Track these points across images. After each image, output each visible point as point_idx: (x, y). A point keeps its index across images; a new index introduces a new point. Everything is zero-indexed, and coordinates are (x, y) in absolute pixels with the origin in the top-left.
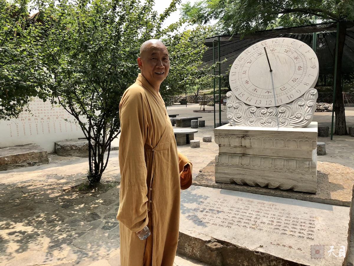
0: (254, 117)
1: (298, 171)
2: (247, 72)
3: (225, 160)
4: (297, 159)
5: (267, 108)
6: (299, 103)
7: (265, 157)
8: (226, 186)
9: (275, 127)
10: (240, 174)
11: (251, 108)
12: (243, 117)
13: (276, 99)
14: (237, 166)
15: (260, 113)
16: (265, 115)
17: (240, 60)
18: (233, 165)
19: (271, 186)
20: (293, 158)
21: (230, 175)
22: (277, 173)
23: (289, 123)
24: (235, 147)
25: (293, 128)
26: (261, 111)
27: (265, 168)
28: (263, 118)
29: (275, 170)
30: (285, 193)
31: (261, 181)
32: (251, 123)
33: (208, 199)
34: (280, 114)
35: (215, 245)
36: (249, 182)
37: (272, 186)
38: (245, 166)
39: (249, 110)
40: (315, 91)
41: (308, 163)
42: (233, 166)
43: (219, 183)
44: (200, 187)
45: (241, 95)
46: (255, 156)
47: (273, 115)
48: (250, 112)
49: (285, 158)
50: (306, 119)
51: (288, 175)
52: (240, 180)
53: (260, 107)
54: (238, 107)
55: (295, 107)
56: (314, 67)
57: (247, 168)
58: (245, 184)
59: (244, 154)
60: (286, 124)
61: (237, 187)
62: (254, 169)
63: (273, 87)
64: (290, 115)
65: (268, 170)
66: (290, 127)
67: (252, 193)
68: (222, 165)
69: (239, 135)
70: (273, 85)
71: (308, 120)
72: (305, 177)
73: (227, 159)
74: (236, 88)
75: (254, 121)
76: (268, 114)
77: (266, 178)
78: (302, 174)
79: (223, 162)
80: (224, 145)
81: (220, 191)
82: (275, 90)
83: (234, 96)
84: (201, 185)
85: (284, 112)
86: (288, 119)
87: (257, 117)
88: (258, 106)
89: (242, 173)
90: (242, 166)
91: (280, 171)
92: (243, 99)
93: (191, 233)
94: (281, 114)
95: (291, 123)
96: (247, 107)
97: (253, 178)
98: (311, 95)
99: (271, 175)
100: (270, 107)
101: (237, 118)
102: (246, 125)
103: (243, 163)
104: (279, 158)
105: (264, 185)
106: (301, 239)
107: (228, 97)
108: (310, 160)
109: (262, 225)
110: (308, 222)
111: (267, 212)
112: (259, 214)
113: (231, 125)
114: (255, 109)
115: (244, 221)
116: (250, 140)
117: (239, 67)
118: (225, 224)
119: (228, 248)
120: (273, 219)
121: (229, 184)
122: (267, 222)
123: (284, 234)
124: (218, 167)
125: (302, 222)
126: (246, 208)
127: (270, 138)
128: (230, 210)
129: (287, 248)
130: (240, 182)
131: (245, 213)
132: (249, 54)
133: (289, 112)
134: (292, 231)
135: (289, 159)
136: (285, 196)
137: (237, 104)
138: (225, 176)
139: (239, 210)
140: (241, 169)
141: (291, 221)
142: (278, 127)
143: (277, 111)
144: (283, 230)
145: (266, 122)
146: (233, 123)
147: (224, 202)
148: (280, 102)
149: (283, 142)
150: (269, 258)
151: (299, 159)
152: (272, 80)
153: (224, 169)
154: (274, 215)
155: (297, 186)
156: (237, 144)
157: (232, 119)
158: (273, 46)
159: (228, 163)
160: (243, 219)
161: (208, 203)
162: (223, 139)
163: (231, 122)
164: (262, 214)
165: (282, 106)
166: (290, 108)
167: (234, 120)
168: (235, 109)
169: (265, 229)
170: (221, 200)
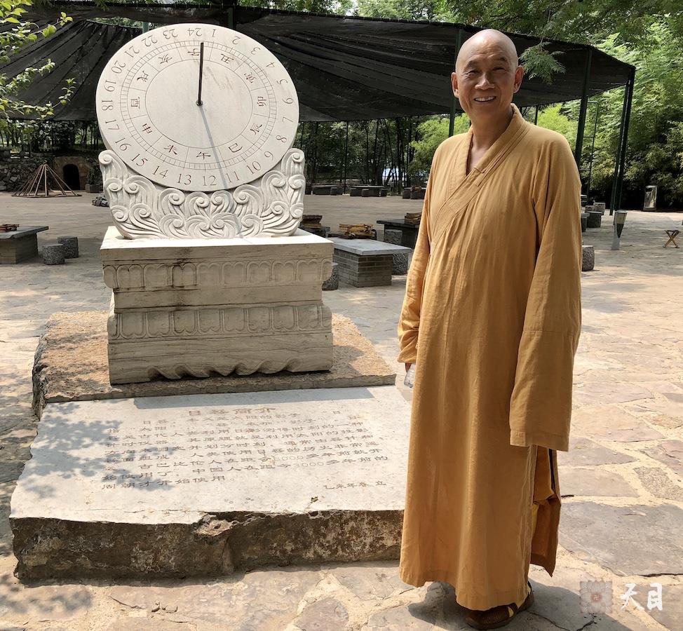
0: (182, 215)
1: (298, 328)
2: (142, 104)
3: (134, 325)
4: (293, 304)
5: (207, 193)
6: (275, 181)
7: (229, 308)
8: (145, 389)
9: (234, 237)
10: (171, 355)
11: (171, 194)
12: (155, 215)
13: (224, 173)
14: (166, 337)
15: (195, 206)
16: (206, 209)
17: (118, 70)
18: (155, 334)
19: (245, 371)
20: (286, 304)
21: (148, 361)
22: (258, 339)
23: (261, 228)
24: (158, 291)
25: (272, 237)
26: (194, 201)
27: (230, 332)
28: (201, 216)
29: (250, 335)
30: (276, 381)
31: (223, 363)
32: (179, 231)
33: (121, 426)
34: (239, 207)
35: (216, 528)
36: (196, 371)
37: (247, 369)
38: (185, 333)
39: (167, 200)
40: (300, 155)
41: (315, 309)
42: (154, 337)
43: (122, 384)
44: (76, 403)
45: (138, 160)
46: (205, 308)
48: (169, 204)
49: (269, 305)
50: (295, 216)
51: (278, 340)
52: (175, 368)
53: (191, 192)
54: (138, 192)
55: (268, 189)
56: (289, 101)
57: (189, 337)
58: (186, 376)
59: (179, 305)
60: (256, 230)
61: (172, 385)
62: (207, 336)
63: (212, 143)
64: (260, 210)
65: (237, 335)
66: (266, 236)
67: (208, 393)
68: (128, 338)
69: (164, 262)
70: (210, 138)
71: (298, 219)
72: (312, 339)
73: (140, 324)
74: (122, 142)
75: (183, 225)
76: (213, 207)
77: (231, 353)
78: (307, 335)
79: (127, 331)
80: (128, 289)
81: (135, 404)
82: (218, 152)
83: (119, 163)
84: (78, 399)
85: (247, 203)
86: (258, 217)
87: (188, 214)
88: (187, 189)
89: (178, 351)
90: (178, 334)
91: (263, 334)
92: (146, 170)
93: (144, 517)
94: (241, 206)
95: (265, 227)
96: (161, 191)
97: (204, 358)
98: (295, 162)
99: (245, 346)
100: (213, 192)
101: (142, 218)
102: (166, 235)
103: (180, 326)
104: (259, 305)
105: (229, 372)
106: (368, 463)
107: (106, 166)
108: (318, 302)
109: (279, 456)
110: (353, 429)
111: (269, 426)
112: (255, 434)
113: (126, 238)
114: (181, 196)
115: (238, 457)
116: (194, 271)
117: (117, 88)
118: (208, 474)
119: (244, 525)
120: (289, 439)
121: (147, 384)
122: (285, 447)
123: (334, 462)
124: (117, 346)
125: (344, 432)
126: (222, 428)
127: (238, 263)
128: (192, 440)
129: (359, 489)
130: (174, 372)
131: (227, 438)
132: (137, 57)
133: (258, 201)
134: (341, 453)
135: (277, 306)
136: (279, 385)
137: (134, 184)
138: (135, 365)
139: (212, 436)
140: (174, 342)
141: (324, 434)
142: (241, 237)
143: (232, 201)
144: (325, 454)
145: (212, 227)
146: (133, 232)
147: (163, 425)
148: (233, 179)
149: (266, 270)
150: (341, 518)
151: (298, 304)
152: (207, 126)
153: (134, 350)
154: (285, 429)
155: (297, 362)
156: (163, 284)
157: (128, 221)
158: (192, 43)
159: (142, 332)
160: (232, 453)
161: (127, 437)
162: (126, 273)
163: (126, 228)
164: (262, 433)
165: (241, 190)
166: (258, 192)
167: (133, 224)
168: (130, 197)
169: (292, 462)
170: (153, 424)
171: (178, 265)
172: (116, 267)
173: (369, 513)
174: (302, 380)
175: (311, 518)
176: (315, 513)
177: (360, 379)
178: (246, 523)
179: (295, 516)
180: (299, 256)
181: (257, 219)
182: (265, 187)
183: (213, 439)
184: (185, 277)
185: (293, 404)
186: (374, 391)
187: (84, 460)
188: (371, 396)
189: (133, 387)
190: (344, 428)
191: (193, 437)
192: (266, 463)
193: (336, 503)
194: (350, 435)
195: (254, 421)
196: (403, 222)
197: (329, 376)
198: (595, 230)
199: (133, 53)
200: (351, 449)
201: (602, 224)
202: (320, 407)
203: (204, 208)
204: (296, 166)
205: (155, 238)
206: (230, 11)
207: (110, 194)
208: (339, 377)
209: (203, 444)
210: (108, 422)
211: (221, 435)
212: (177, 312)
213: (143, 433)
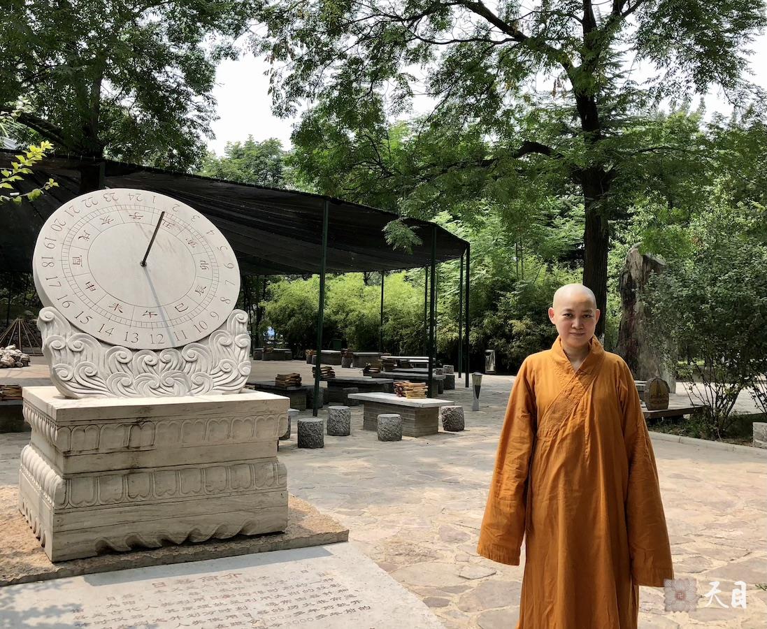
0: (130, 373)
1: (255, 487)
2: (84, 262)
3: (85, 491)
4: (250, 462)
5: (155, 351)
6: (222, 340)
7: (182, 469)
9: (185, 395)
11: (119, 352)
12: (102, 373)
13: (172, 332)
14: (119, 503)
15: (143, 364)
16: (155, 368)
17: (58, 228)
18: (107, 501)
19: (200, 537)
20: (242, 462)
21: (97, 532)
22: (215, 501)
23: (212, 386)
24: (112, 452)
25: (223, 394)
26: (143, 359)
27: (187, 495)
28: (151, 374)
29: (208, 496)
30: (233, 545)
31: (176, 530)
32: (127, 389)
33: (83, 608)
34: (188, 365)
36: (148, 540)
37: (201, 535)
38: (139, 498)
39: (114, 358)
40: (244, 316)
41: (271, 467)
42: (107, 504)
43: (65, 561)
45: (82, 317)
46: (160, 469)
47: (173, 367)
48: (116, 362)
49: (225, 464)
50: (243, 373)
51: (235, 501)
52: (126, 538)
53: (138, 350)
54: (83, 350)
55: (216, 347)
56: (230, 266)
57: (143, 503)
58: (137, 547)
59: (132, 468)
60: (206, 388)
61: (123, 558)
62: (162, 501)
63: (158, 303)
64: (210, 367)
65: (193, 498)
66: (216, 394)
67: (164, 563)
68: (77, 507)
70: (156, 297)
71: (247, 376)
72: (269, 499)
73: (91, 490)
74: (64, 299)
75: (132, 383)
76: (162, 365)
77: (188, 518)
78: (264, 494)
79: (77, 499)
80: (81, 452)
81: (87, 582)
82: (164, 311)
83: (62, 320)
84: (19, 582)
85: (196, 361)
86: (208, 375)
87: (137, 372)
88: (135, 347)
89: (131, 519)
90: (131, 500)
91: (219, 495)
92: (91, 328)
94: (190, 364)
95: (216, 384)
96: (107, 350)
97: (159, 526)
98: (239, 323)
99: (201, 509)
100: (161, 350)
101: (88, 376)
102: (114, 393)
103: (134, 491)
104: (215, 464)
105: (183, 540)
106: (354, 614)
107: (47, 323)
108: (272, 460)
109: (266, 617)
110: (326, 584)
111: (243, 591)
112: (233, 599)
113: (67, 398)
114: (129, 354)
116: (152, 429)
117: (58, 245)
120: (269, 601)
121: (97, 559)
122: (268, 609)
123: (322, 616)
124: (63, 516)
125: (319, 588)
126: (196, 597)
127: (198, 420)
128: (170, 611)
130: (125, 544)
131: (206, 606)
132: (77, 217)
133: (207, 359)
134: (326, 608)
135: (234, 464)
136: (238, 550)
137: (78, 341)
138: (82, 537)
139: (188, 605)
140: (127, 508)
141: (301, 593)
142: (192, 395)
143: (181, 359)
145: (162, 385)
146: (78, 391)
147: (130, 599)
148: (181, 337)
149: (225, 427)
151: (256, 461)
152: (153, 289)
153: (83, 519)
154: (261, 592)
155: (251, 524)
156: (118, 445)
157: (73, 380)
158: (133, 207)
159: (93, 500)
160: (218, 619)
161: (96, 615)
162: (82, 434)
163: (72, 387)
164: (238, 598)
165: (189, 348)
166: (207, 352)
167: (78, 383)
168: (74, 355)
169: (283, 621)
170: (119, 600)
171: (137, 424)
172: (71, 428)
174: (262, 542)
177: (315, 538)
180: (258, 412)
181: (207, 377)
182: (213, 345)
183: (191, 608)
184: (143, 437)
185: (258, 568)
186: (331, 549)
188: (329, 554)
189: (80, 563)
190: (319, 585)
191: (169, 607)
192: (257, 625)
194: (326, 591)
195: (225, 587)
196: (274, 384)
197: (286, 537)
199: (73, 213)
200: (334, 603)
201: (455, 386)
202: (285, 568)
203: (152, 366)
204: (241, 326)
205: (103, 397)
207: (52, 352)
208: (295, 536)
209: (184, 614)
210: (64, 606)
211: (198, 603)
212: (131, 475)
213: (111, 610)
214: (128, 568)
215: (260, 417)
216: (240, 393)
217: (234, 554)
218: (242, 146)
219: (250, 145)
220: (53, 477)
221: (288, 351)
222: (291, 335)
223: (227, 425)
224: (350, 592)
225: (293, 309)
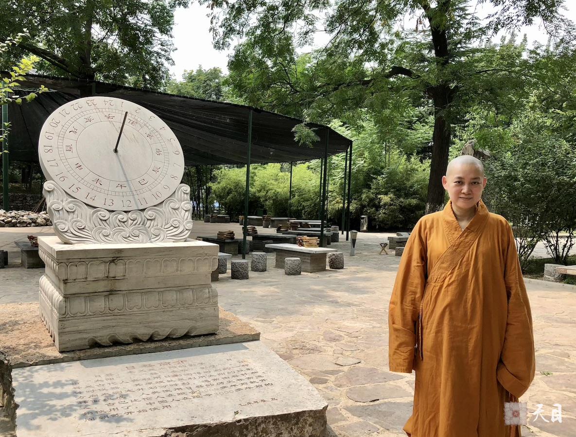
0: (108, 227)
1: (196, 304)
2: (74, 150)
3: (79, 306)
4: (192, 287)
5: (126, 212)
6: (172, 205)
7: (145, 292)
9: (146, 242)
10: (104, 328)
11: (99, 213)
12: (88, 227)
13: (137, 199)
14: (103, 314)
15: (117, 221)
16: (126, 223)
17: (54, 125)
18: (93, 313)
19: (159, 337)
20: (188, 287)
21: (89, 333)
22: (168, 313)
23: (165, 236)
24: (97, 280)
25: (173, 242)
26: (117, 217)
27: (149, 309)
28: (123, 228)
29: (164, 310)
30: (182, 342)
31: (143, 332)
32: (107, 238)
34: (149, 222)
36: (124, 339)
37: (160, 335)
38: (116, 311)
39: (97, 216)
40: (187, 188)
41: (207, 291)
42: (94, 314)
43: (69, 351)
45: (74, 188)
46: (131, 292)
47: (138, 224)
48: (99, 220)
49: (176, 289)
50: (187, 228)
51: (182, 313)
52: (108, 337)
53: (114, 211)
54: (75, 211)
55: (168, 210)
56: (177, 153)
57: (119, 314)
58: (116, 343)
59: (111, 291)
60: (162, 237)
61: (107, 350)
62: (132, 313)
63: (126, 178)
64: (164, 224)
65: (153, 311)
66: (169, 242)
67: (134, 354)
68: (74, 316)
69: (104, 259)
70: (125, 175)
71: (190, 230)
72: (205, 312)
73: (83, 305)
74: (61, 175)
75: (110, 234)
76: (130, 222)
77: (150, 324)
78: (202, 309)
79: (74, 311)
80: (75, 280)
82: (131, 184)
83: (60, 190)
85: (154, 219)
86: (163, 228)
87: (113, 226)
88: (111, 208)
89: (111, 324)
90: (111, 312)
91: (171, 309)
92: (81, 195)
94: (150, 221)
95: (168, 235)
96: (91, 211)
97: (130, 329)
98: (184, 193)
99: (160, 319)
100: (130, 211)
101: (79, 229)
102: (98, 241)
103: (113, 306)
104: (168, 289)
105: (147, 338)
106: (261, 388)
107: (49, 192)
108: (207, 286)
109: (202, 390)
110: (243, 368)
111: (187, 372)
112: (179, 377)
113: (65, 243)
114: (107, 214)
115: (174, 393)
116: (124, 265)
117: (55, 137)
118: (157, 405)
119: (194, 434)
120: (204, 379)
121: (89, 350)
122: (203, 384)
123: (239, 390)
124: (65, 322)
125: (239, 371)
126: (155, 376)
127: (156, 259)
128: (137, 385)
129: (262, 403)
130: (108, 341)
131: (161, 382)
132: (68, 117)
133: (161, 218)
134: (242, 384)
135: (181, 289)
136: (185, 345)
137: (71, 205)
138: (79, 336)
139: (149, 381)
140: (109, 318)
141: (226, 374)
142: (151, 242)
143: (143, 218)
144: (232, 386)
145: (130, 235)
146: (72, 239)
147: (111, 377)
148: (143, 202)
149: (175, 264)
150: (256, 423)
151: (195, 287)
152: (122, 167)
153: (78, 325)
154: (199, 373)
155: (195, 328)
156: (101, 275)
157: (69, 231)
158: (107, 110)
159: (84, 312)
160: (169, 391)
161: (88, 387)
162: (75, 268)
163: (68, 236)
164: (184, 377)
165: (149, 210)
166: (161, 212)
167: (72, 233)
168: (69, 214)
169: (213, 393)
170: (103, 377)
171: (113, 261)
172: (67, 264)
173: (273, 417)
174: (201, 340)
175: (238, 424)
176: (239, 421)
177: (237, 337)
178: (195, 433)
179: (227, 424)
180: (197, 254)
181: (162, 230)
182: (166, 209)
183: (151, 383)
184: (117, 270)
185: (198, 357)
186: (248, 345)
187: (60, 406)
188: (246, 348)
189: (78, 353)
190: (238, 369)
191: (137, 383)
192: (195, 395)
193: (251, 413)
194: (243, 372)
195: (175, 369)
196: (216, 238)
197: (217, 337)
198: (335, 243)
199: (65, 114)
200: (248, 381)
201: (339, 240)
202: (217, 357)
203: (124, 222)
204: (185, 195)
205: (90, 243)
206: (94, 85)
207: (54, 212)
208: (224, 337)
209: (146, 387)
210: (67, 381)
211: (156, 380)
212: (110, 296)
213: (98, 383)
214: (110, 357)
215: (200, 258)
216: (185, 241)
217: (182, 348)
218: (194, 73)
219: (200, 72)
220: (58, 297)
221: (227, 216)
222: (229, 206)
223: (176, 263)
224: (260, 374)
225: (230, 189)
